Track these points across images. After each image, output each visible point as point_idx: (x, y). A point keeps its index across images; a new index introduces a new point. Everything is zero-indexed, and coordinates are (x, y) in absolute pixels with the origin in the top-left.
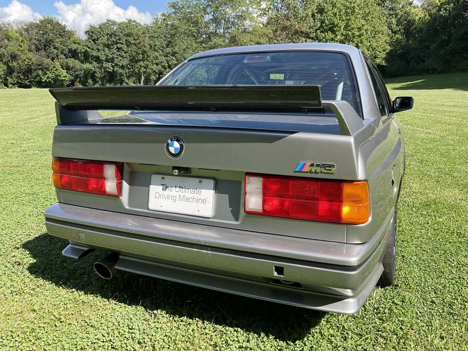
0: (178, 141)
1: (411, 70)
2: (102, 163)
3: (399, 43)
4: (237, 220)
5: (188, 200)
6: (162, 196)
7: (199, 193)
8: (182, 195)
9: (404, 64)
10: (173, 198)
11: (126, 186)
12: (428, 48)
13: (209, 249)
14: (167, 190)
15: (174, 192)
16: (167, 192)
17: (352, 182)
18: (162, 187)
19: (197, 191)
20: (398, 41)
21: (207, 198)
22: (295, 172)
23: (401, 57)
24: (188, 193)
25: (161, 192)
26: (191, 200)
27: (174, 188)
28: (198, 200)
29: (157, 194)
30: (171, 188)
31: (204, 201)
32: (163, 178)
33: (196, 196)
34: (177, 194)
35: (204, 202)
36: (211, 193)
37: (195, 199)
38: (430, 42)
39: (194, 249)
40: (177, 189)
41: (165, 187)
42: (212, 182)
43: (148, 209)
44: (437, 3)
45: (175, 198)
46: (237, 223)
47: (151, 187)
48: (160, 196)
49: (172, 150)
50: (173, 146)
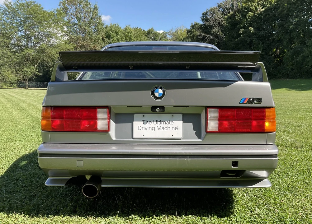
0: (161, 88)
2: (95, 108)
4: (199, 138)
5: (164, 129)
6: (143, 128)
7: (172, 123)
8: (159, 126)
11: (113, 124)
13: (188, 157)
14: (147, 124)
15: (153, 124)
16: (147, 125)
17: (270, 108)
18: (143, 122)
19: (170, 122)
21: (178, 126)
22: (240, 104)
24: (164, 125)
25: (143, 125)
26: (166, 129)
27: (153, 122)
28: (171, 129)
29: (139, 127)
30: (150, 122)
32: (143, 116)
33: (169, 126)
34: (155, 126)
35: (176, 129)
36: (181, 122)
37: (169, 128)
39: (177, 159)
40: (155, 122)
41: (145, 122)
42: (181, 116)
43: (133, 138)
44: (181, 38)
45: (153, 129)
46: (200, 140)
47: (134, 122)
48: (142, 128)
49: (157, 94)
50: (158, 92)
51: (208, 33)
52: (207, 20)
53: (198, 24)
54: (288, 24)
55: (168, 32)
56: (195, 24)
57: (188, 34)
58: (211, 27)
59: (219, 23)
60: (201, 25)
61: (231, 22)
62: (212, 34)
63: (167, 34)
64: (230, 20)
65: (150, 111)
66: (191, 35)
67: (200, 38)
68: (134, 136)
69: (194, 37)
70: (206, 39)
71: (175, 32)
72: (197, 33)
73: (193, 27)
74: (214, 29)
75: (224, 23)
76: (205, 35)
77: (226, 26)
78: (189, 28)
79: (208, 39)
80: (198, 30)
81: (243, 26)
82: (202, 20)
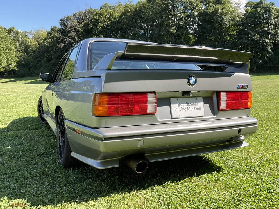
0: (194, 77)
1: (32, 73)
2: (146, 93)
3: (22, 57)
5: (192, 109)
6: (179, 109)
8: (189, 107)
9: (27, 70)
10: (184, 110)
12: (40, 61)
13: (215, 129)
14: (181, 106)
15: (184, 106)
16: (181, 107)
17: (250, 91)
18: (178, 105)
19: (196, 104)
20: (21, 57)
21: (201, 107)
22: (238, 89)
23: (25, 65)
24: (192, 106)
25: (178, 107)
26: (194, 109)
27: (184, 104)
28: (197, 109)
31: (200, 109)
32: (178, 99)
33: (195, 106)
34: (186, 107)
36: (202, 103)
38: (41, 58)
40: (186, 104)
42: (202, 99)
43: (172, 118)
44: (42, 38)
45: (185, 109)
46: (215, 116)
47: (172, 105)
48: (177, 109)
49: (191, 82)
50: (192, 80)
51: (66, 35)
52: (65, 25)
53: (57, 27)
54: (128, 35)
55: (28, 32)
56: (54, 28)
57: (48, 35)
58: (69, 32)
59: (75, 29)
60: (60, 29)
61: (85, 29)
62: (70, 37)
63: (28, 33)
64: (84, 28)
65: (181, 95)
66: (51, 37)
67: (59, 40)
68: (173, 117)
69: (54, 38)
70: (65, 41)
71: (36, 33)
72: (57, 35)
73: (52, 30)
74: (71, 33)
75: (79, 29)
76: (63, 37)
77: (81, 32)
78: (49, 31)
79: (67, 41)
80: (58, 32)
81: (95, 34)
82: (61, 25)
